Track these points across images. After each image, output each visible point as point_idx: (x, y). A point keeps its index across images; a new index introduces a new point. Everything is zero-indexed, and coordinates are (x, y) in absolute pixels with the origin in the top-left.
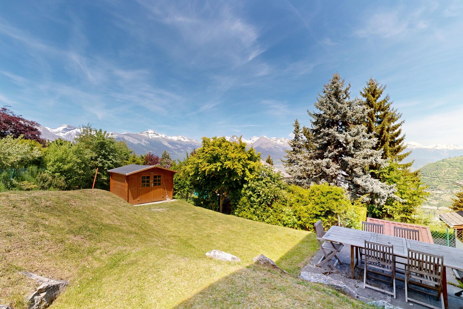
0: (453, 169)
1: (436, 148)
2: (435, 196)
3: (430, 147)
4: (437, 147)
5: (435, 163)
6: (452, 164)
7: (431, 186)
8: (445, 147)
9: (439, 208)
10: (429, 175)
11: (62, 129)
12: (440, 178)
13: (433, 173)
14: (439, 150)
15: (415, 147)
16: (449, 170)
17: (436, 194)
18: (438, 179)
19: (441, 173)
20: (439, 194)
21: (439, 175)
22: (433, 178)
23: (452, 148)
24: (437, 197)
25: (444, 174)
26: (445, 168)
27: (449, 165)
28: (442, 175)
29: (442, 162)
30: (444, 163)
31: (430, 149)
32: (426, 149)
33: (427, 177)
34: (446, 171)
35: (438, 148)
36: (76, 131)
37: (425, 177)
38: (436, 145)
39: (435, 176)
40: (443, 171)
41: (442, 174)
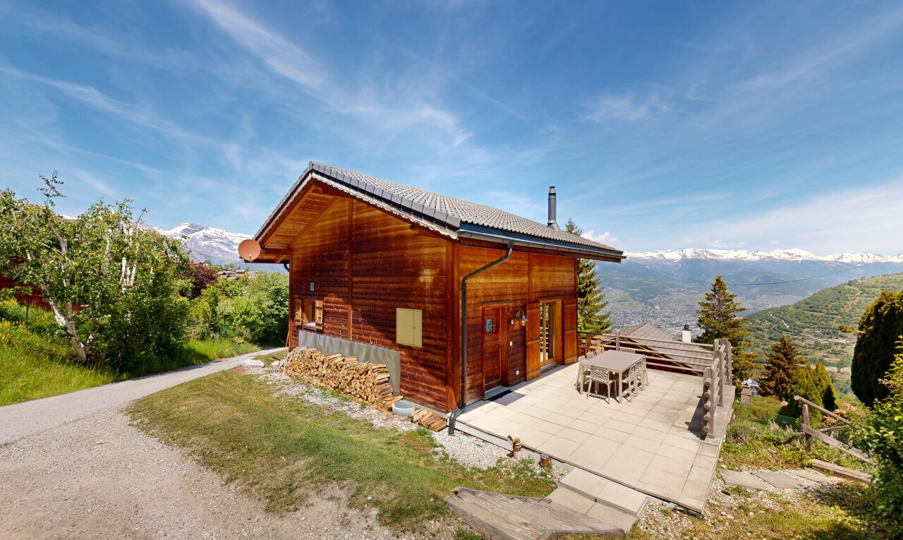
0: (869, 299)
1: (841, 260)
2: (834, 347)
3: (829, 258)
4: (842, 258)
5: (835, 289)
6: (867, 290)
7: (827, 331)
8: (857, 258)
9: (842, 370)
10: (823, 310)
11: (181, 230)
12: (844, 315)
13: (830, 306)
14: (847, 264)
15: (800, 259)
16: (860, 300)
17: (836, 344)
18: (839, 317)
19: (846, 306)
20: (842, 344)
21: (842, 310)
22: (831, 316)
23: (871, 261)
24: (837, 349)
25: (851, 307)
26: (853, 298)
27: (862, 292)
28: (847, 311)
29: (847, 287)
30: (852, 287)
31: (830, 262)
32: (823, 262)
33: (821, 314)
34: (855, 302)
35: (844, 260)
36: (204, 234)
37: (816, 314)
38: (840, 255)
39: (835, 312)
40: (850, 303)
41: (848, 307)
